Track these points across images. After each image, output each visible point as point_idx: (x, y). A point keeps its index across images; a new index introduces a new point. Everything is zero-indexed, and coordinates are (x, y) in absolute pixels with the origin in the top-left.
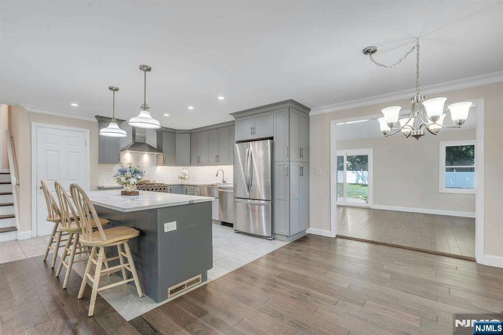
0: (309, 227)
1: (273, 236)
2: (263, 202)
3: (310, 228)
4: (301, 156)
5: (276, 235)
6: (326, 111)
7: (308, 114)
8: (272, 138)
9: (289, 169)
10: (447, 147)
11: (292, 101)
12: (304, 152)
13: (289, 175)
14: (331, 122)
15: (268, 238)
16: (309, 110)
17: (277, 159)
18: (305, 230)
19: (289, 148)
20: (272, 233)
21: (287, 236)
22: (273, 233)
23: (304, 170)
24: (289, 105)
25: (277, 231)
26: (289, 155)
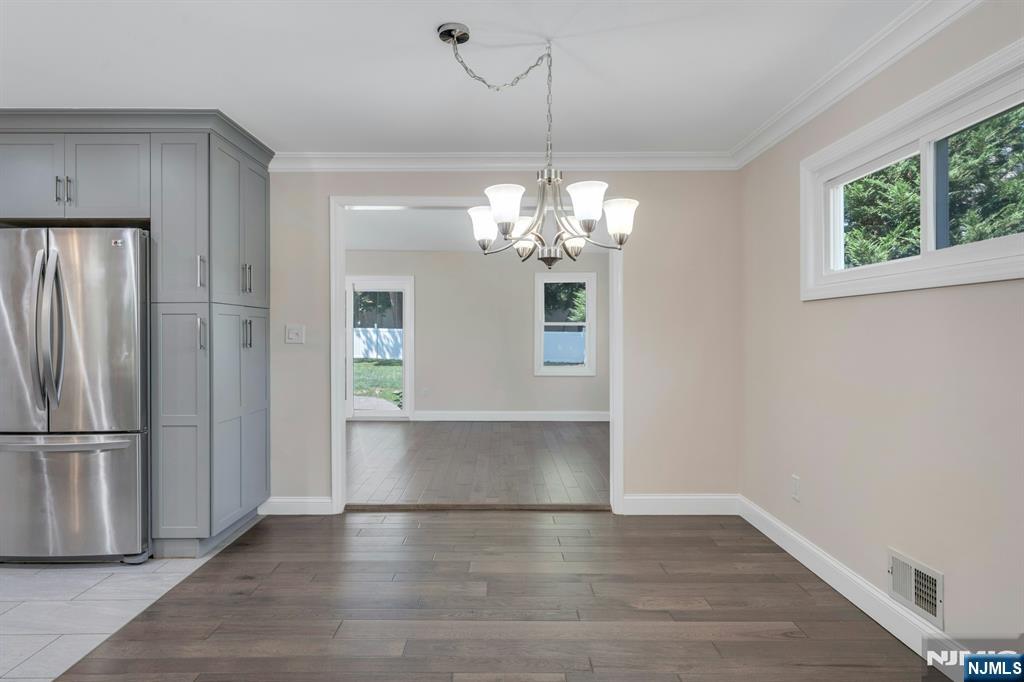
0: (268, 495)
1: (149, 548)
2: (101, 439)
3: (273, 500)
4: (246, 289)
5: (158, 544)
6: (317, 166)
7: (266, 168)
8: (144, 225)
9: (208, 325)
10: (546, 284)
11: (216, 116)
12: (254, 278)
13: (207, 345)
14: (333, 200)
15: (127, 560)
16: (270, 154)
17: (163, 291)
18: (256, 509)
19: (207, 262)
20: (145, 540)
21: (201, 540)
22: (148, 537)
23: (254, 333)
24: (208, 126)
25: (164, 528)
26: (207, 283)
